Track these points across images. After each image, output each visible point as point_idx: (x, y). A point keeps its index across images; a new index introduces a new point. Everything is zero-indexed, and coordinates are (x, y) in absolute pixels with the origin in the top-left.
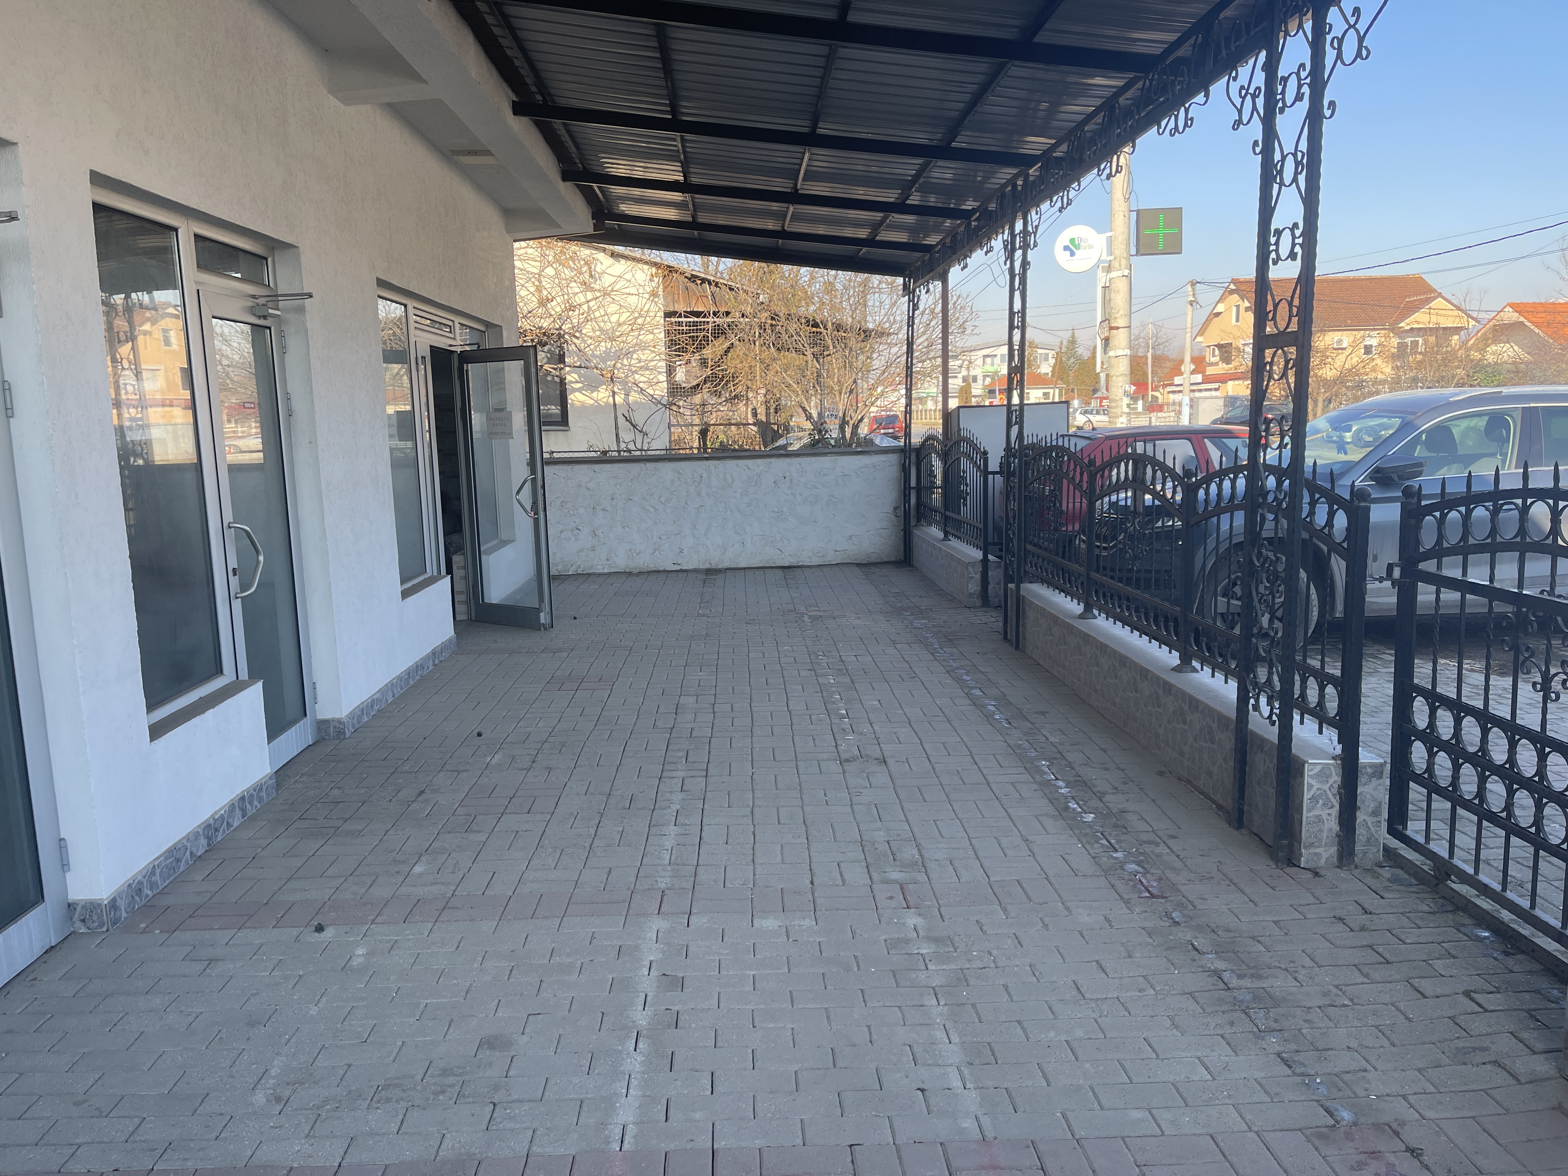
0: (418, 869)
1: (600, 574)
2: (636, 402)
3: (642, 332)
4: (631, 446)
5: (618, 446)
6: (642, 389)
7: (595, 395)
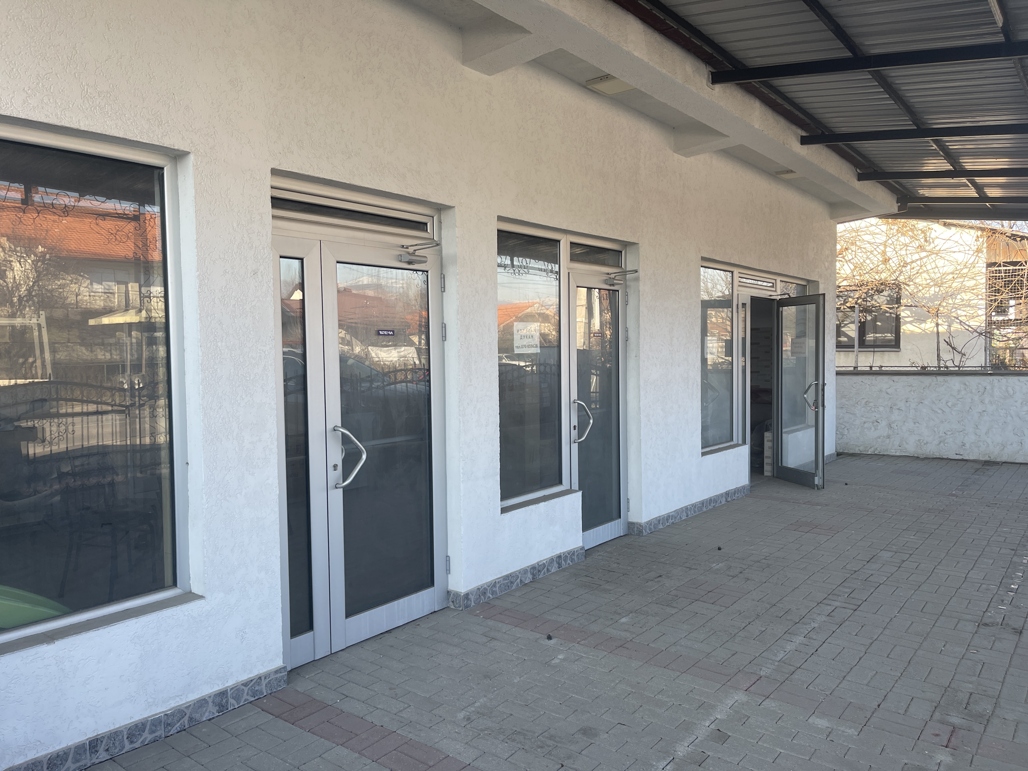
0: (624, 620)
1: (893, 456)
2: (957, 331)
3: (966, 279)
4: (949, 364)
5: (939, 363)
6: (961, 322)
7: (923, 326)
